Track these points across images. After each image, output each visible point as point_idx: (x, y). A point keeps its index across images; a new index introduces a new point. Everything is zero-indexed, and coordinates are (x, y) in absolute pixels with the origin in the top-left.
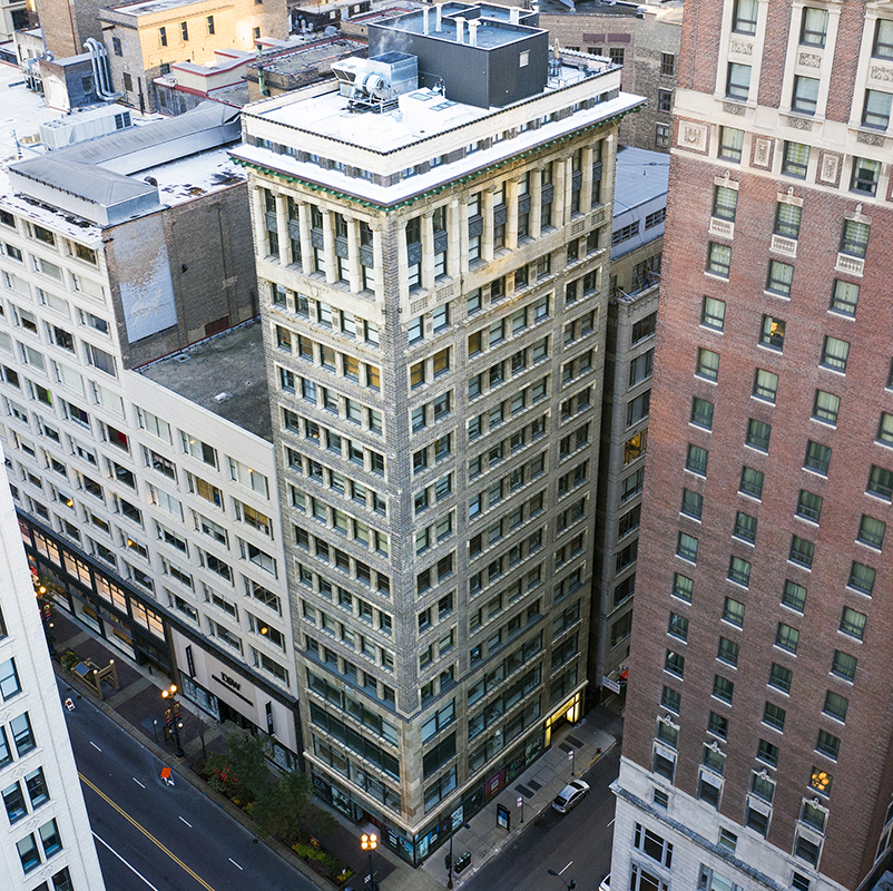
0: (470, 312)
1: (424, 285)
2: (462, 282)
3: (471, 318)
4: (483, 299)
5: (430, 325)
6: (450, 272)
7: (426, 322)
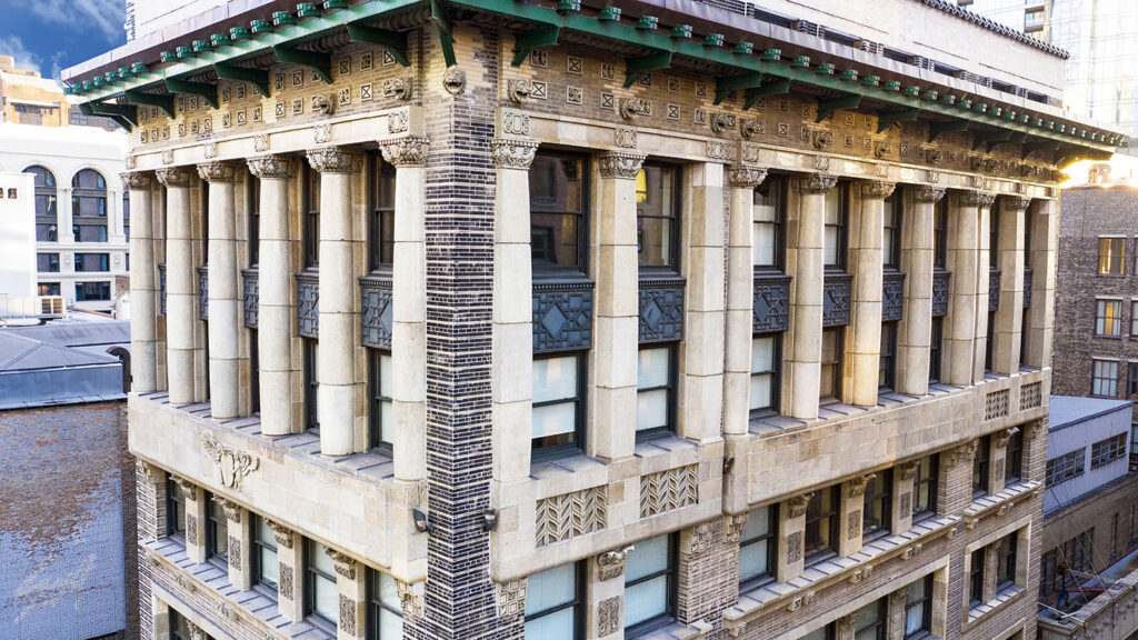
0: (747, 585)
1: (595, 443)
2: (728, 465)
3: (748, 605)
4: (783, 548)
5: (611, 610)
6: (690, 423)
7: (599, 593)
